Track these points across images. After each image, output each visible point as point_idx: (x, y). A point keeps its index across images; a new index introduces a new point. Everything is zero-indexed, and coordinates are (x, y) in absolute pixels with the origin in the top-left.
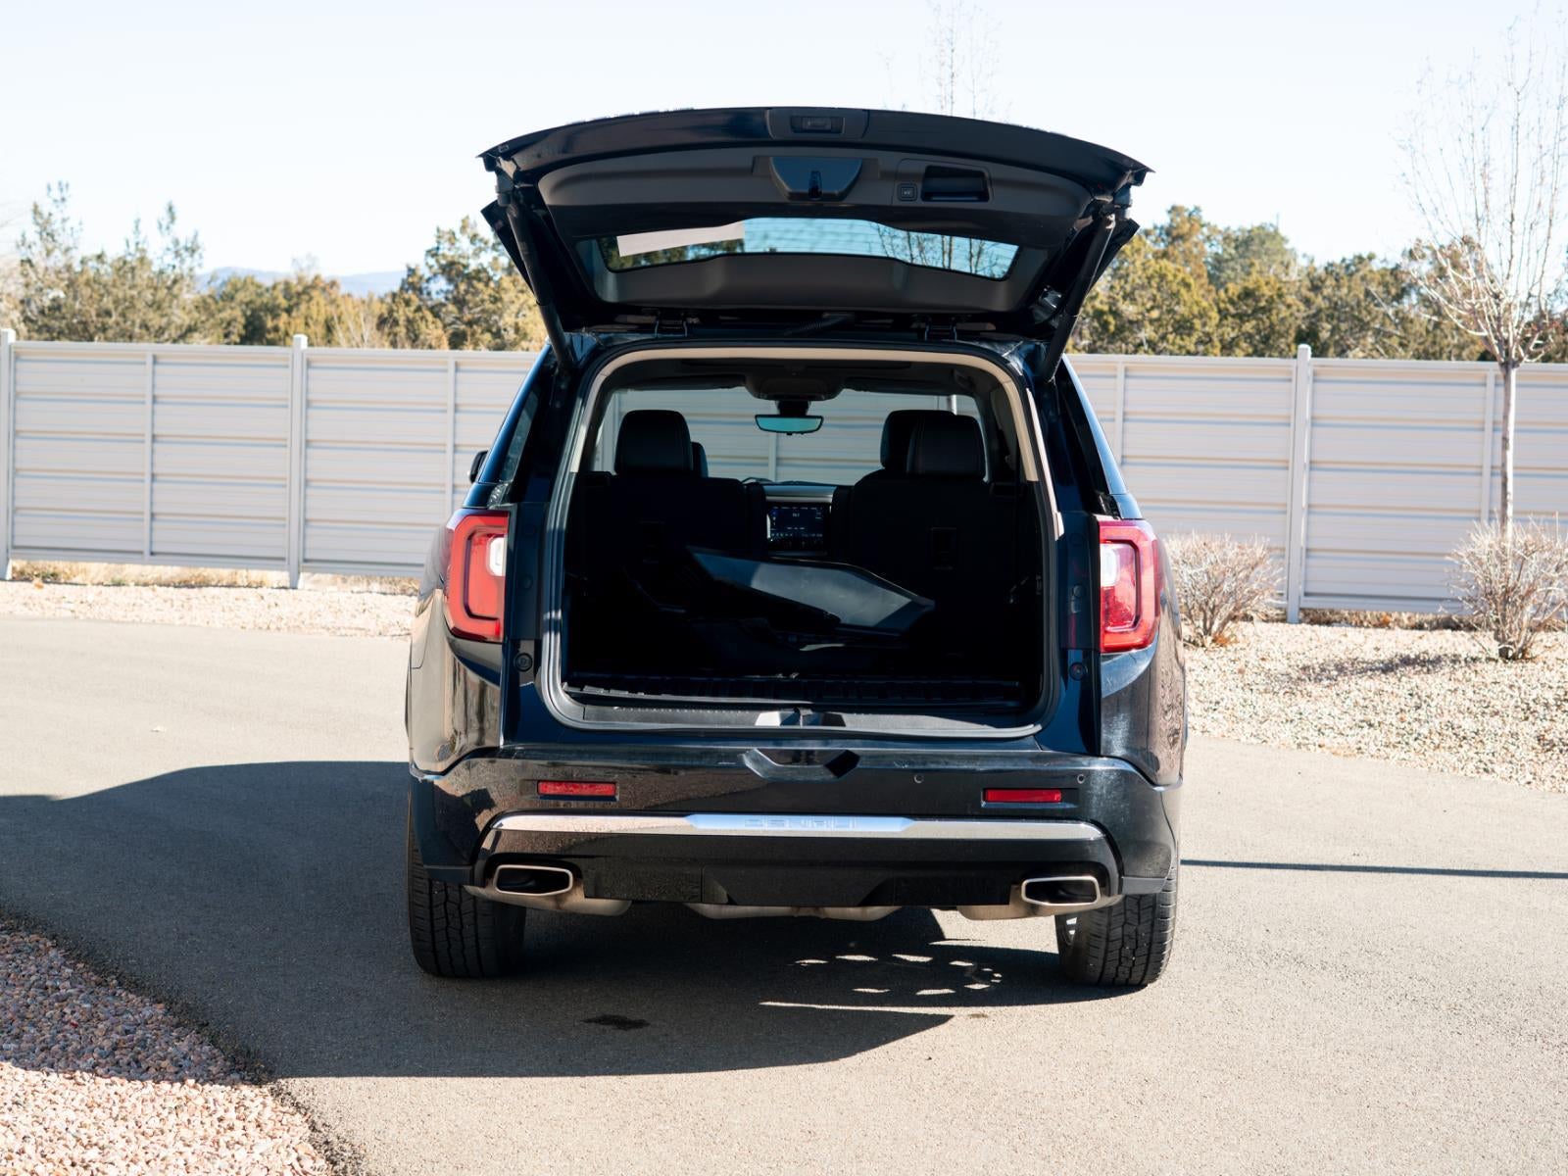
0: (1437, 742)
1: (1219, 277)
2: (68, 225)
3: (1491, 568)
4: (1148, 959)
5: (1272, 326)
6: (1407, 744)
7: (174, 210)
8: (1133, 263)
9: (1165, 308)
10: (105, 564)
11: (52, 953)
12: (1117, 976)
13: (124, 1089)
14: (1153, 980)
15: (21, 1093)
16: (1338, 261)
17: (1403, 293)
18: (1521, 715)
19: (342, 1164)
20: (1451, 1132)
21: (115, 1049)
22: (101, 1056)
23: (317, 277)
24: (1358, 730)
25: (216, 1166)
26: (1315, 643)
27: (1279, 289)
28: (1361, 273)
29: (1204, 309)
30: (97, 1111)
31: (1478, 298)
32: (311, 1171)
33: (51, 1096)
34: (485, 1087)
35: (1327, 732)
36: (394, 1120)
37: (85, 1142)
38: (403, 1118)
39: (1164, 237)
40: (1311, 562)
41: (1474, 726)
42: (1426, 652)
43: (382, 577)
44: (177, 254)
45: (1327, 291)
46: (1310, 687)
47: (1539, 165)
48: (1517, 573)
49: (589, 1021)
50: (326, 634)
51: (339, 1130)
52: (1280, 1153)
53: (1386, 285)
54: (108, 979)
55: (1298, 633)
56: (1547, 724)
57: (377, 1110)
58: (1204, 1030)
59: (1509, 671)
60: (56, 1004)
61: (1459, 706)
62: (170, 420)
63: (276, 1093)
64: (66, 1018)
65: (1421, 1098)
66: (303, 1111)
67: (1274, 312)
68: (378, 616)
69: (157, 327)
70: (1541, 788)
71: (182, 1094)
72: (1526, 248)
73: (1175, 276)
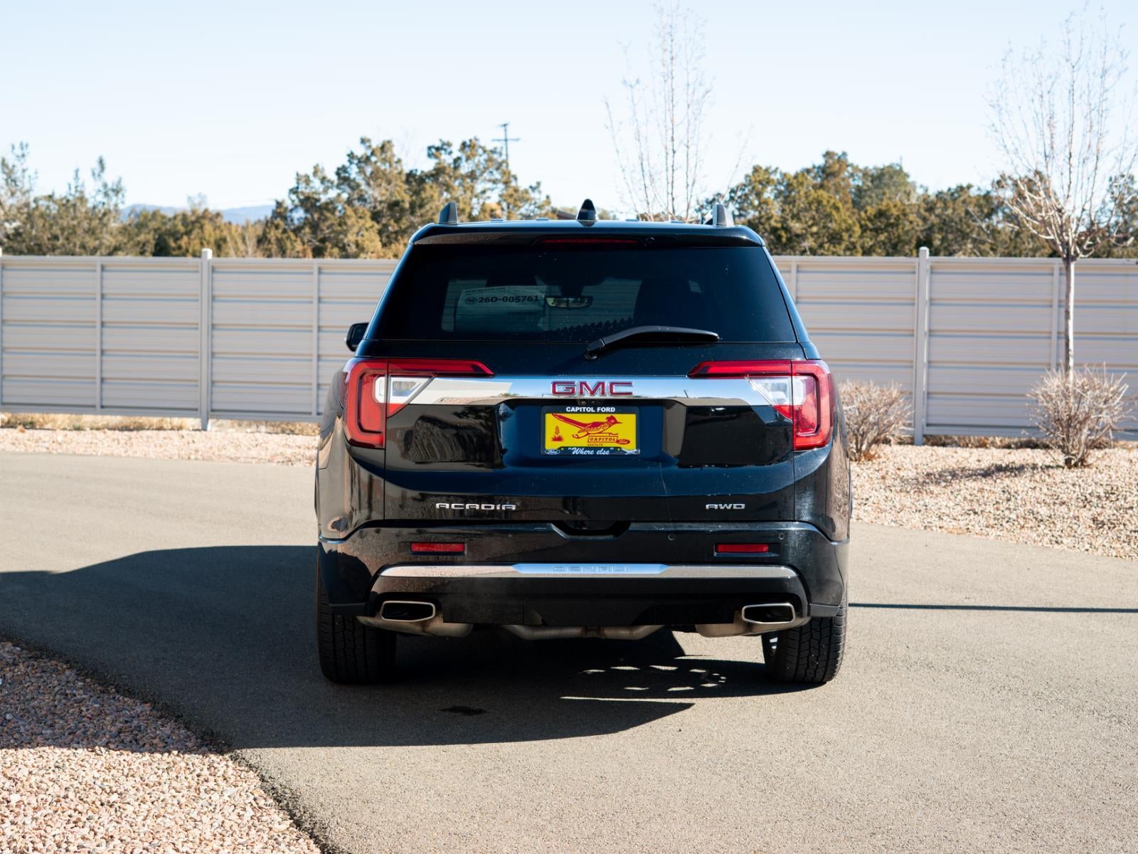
0: (1022, 523)
1: (860, 202)
2: (27, 174)
3: (1059, 402)
4: (827, 663)
5: (899, 236)
6: (1001, 525)
7: (104, 162)
8: (799, 192)
9: (822, 225)
10: (68, 416)
11: (68, 672)
12: (806, 675)
13: (130, 757)
14: (830, 679)
15: (59, 761)
16: (945, 190)
17: (993, 211)
18: (1081, 504)
19: (286, 802)
20: (1037, 771)
21: (119, 733)
22: (111, 737)
23: (206, 210)
24: (967, 516)
25: (200, 804)
26: (934, 457)
27: (904, 210)
28: (962, 198)
29: (850, 225)
30: (113, 772)
31: (1047, 212)
32: (264, 807)
33: (81, 763)
34: (377, 752)
35: (945, 518)
36: (318, 774)
37: (108, 791)
38: (323, 772)
39: (821, 174)
40: (932, 402)
41: (1048, 512)
42: (1013, 463)
43: (267, 422)
44: (106, 194)
45: (938, 211)
46: (932, 487)
47: (1089, 117)
48: (1076, 405)
49: (444, 710)
50: (231, 462)
51: (281, 780)
52: (922, 785)
53: (980, 206)
54: (109, 689)
55: (922, 451)
56: (1099, 510)
57: (305, 768)
58: (867, 710)
59: (1072, 475)
60: (75, 705)
61: (1037, 499)
62: (114, 311)
63: (234, 759)
64: (83, 714)
65: (1016, 751)
66: (254, 769)
67: (901, 226)
68: (267, 449)
69: (92, 247)
70: (1095, 554)
71: (170, 760)
72: (1080, 177)
73: (828, 202)
